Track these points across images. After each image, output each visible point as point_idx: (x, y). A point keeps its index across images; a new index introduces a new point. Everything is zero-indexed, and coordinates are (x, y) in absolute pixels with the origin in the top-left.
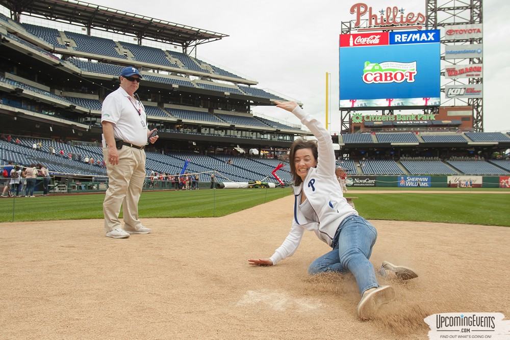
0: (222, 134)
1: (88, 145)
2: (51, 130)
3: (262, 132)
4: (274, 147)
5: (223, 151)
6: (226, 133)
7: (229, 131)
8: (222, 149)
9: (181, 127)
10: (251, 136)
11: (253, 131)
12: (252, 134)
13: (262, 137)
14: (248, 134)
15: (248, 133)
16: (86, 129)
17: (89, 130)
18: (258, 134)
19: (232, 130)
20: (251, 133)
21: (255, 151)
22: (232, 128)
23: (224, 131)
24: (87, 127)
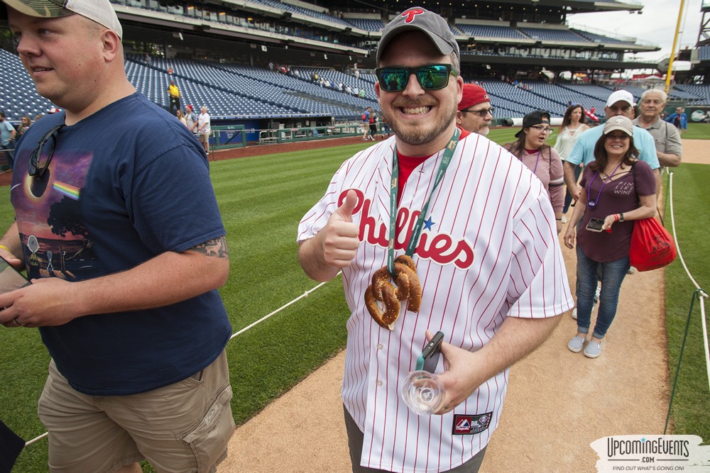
0: (524, 54)
1: (368, 73)
2: (326, 58)
3: (578, 49)
4: (592, 69)
5: (527, 76)
6: (530, 52)
7: (533, 50)
8: (526, 73)
9: (474, 48)
10: (563, 54)
11: (566, 48)
12: (565, 52)
13: (578, 55)
14: (559, 53)
15: (559, 51)
16: (364, 55)
17: (368, 55)
18: (573, 52)
19: (538, 47)
20: (563, 51)
21: (567, 75)
22: (538, 45)
23: (528, 50)
24: (366, 52)
